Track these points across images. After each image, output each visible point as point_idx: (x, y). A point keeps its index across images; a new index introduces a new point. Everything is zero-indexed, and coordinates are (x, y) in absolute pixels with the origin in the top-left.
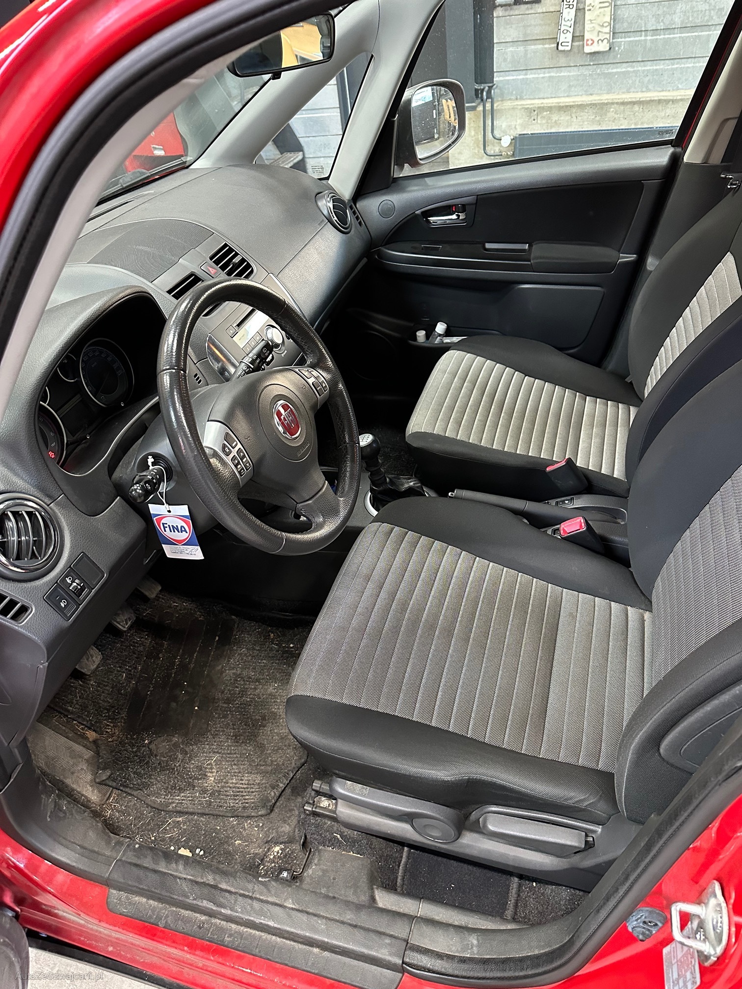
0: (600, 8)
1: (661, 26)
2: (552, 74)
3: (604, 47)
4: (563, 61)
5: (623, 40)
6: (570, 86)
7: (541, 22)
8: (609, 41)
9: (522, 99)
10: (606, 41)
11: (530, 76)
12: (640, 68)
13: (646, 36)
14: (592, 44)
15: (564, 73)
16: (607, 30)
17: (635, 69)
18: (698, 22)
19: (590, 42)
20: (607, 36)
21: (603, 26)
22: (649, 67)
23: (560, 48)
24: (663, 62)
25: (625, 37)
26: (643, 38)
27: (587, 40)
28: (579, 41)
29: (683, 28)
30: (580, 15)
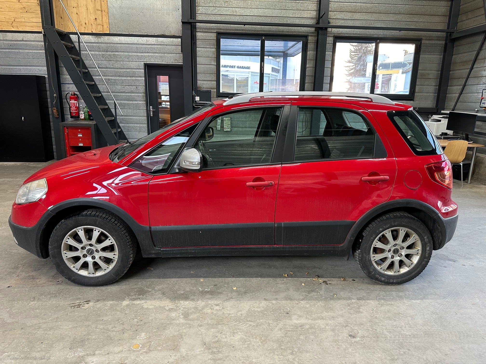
0: (227, 120)
1: (244, 126)
4: (218, 132)
8: (230, 129)
13: (240, 128)
18: (253, 126)
20: (230, 127)
21: (228, 125)
23: (217, 129)
24: (245, 135)
28: (222, 128)
29: (249, 127)
30: (222, 121)
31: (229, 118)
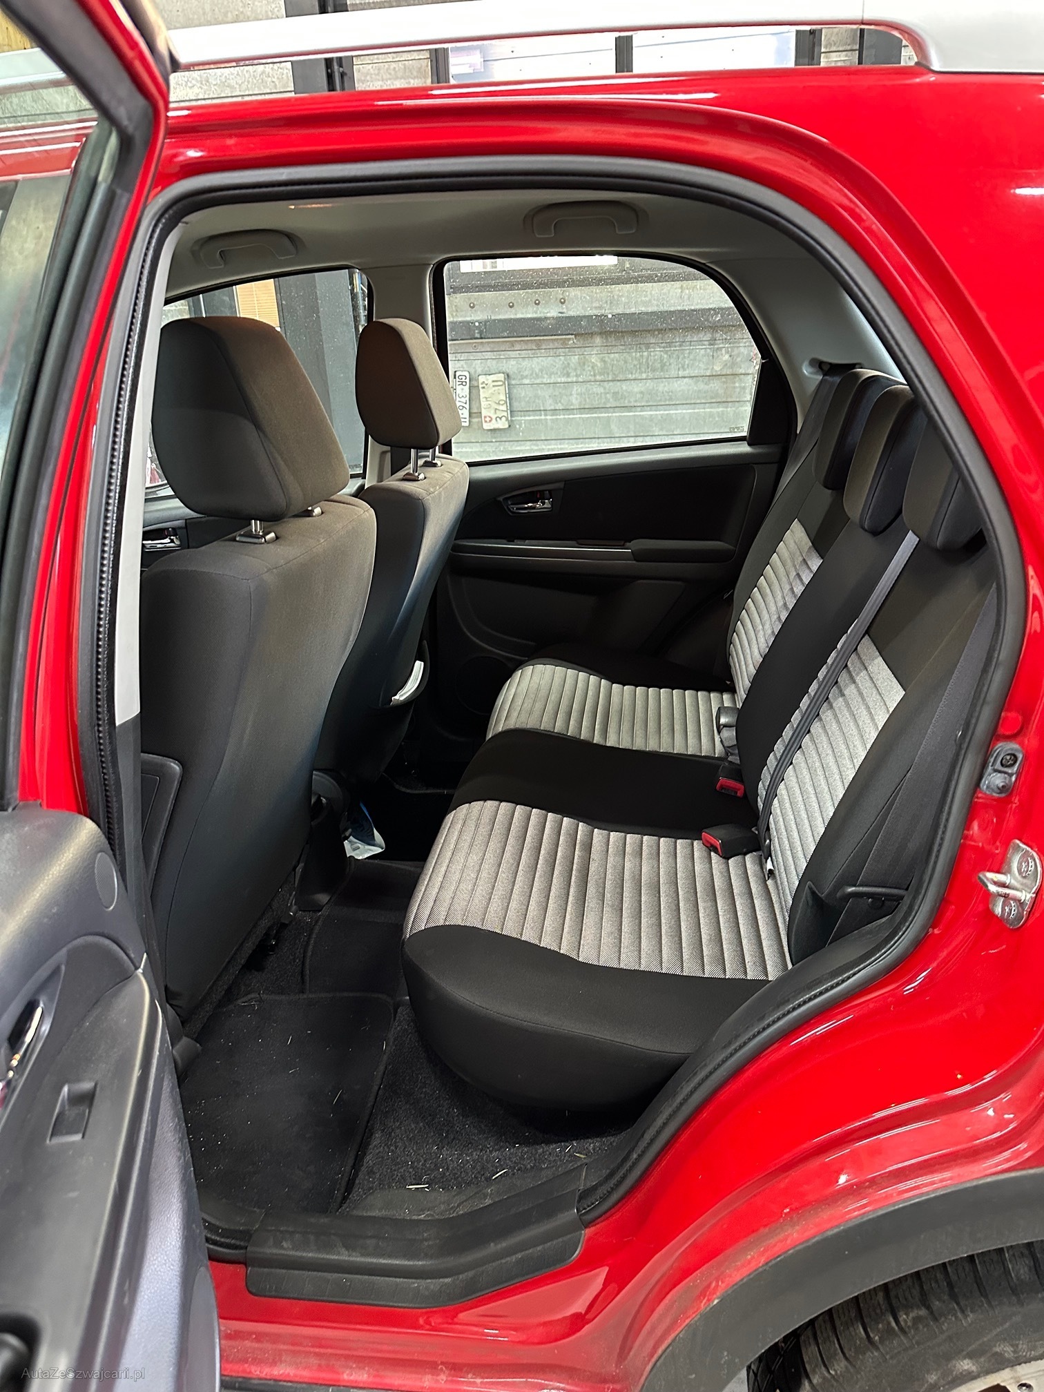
1: (560, 406)
3: (503, 424)
8: (507, 419)
10: (504, 419)
12: (544, 446)
15: (466, 449)
16: (504, 408)
17: (540, 447)
19: (488, 419)
20: (505, 414)
22: (554, 445)
25: (525, 416)
26: (543, 417)
27: (485, 417)
29: (582, 410)
30: (474, 391)
31: (501, 377)
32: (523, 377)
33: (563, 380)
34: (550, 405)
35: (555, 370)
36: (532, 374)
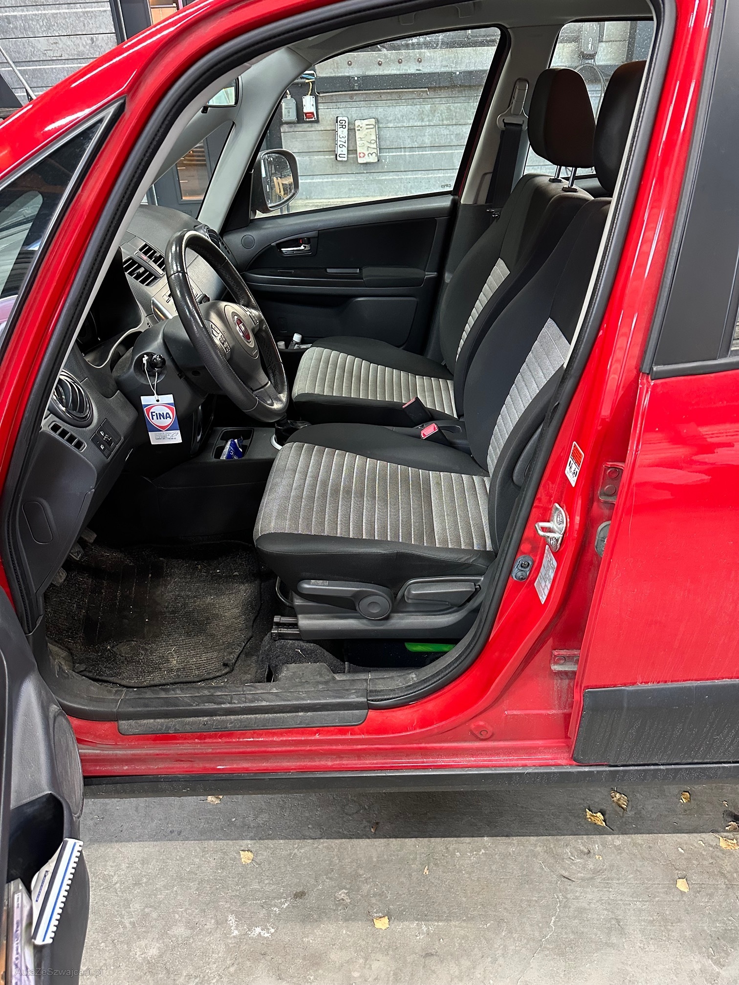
0: (367, 129)
1: (415, 145)
2: (334, 179)
3: (373, 159)
4: (341, 169)
5: (387, 154)
6: (350, 189)
7: (320, 138)
8: (377, 155)
9: (310, 198)
10: (374, 154)
11: (317, 180)
12: (403, 176)
13: (405, 152)
14: (364, 156)
15: (344, 179)
16: (374, 146)
17: (400, 177)
18: (443, 143)
19: (362, 155)
20: (375, 151)
21: (371, 143)
22: (410, 176)
23: (339, 158)
24: (420, 172)
25: (389, 152)
26: (403, 153)
27: (360, 153)
28: (353, 154)
29: (432, 147)
30: (351, 133)
31: (373, 121)
32: (388, 122)
33: (419, 124)
34: (408, 143)
35: (412, 116)
36: (395, 120)
